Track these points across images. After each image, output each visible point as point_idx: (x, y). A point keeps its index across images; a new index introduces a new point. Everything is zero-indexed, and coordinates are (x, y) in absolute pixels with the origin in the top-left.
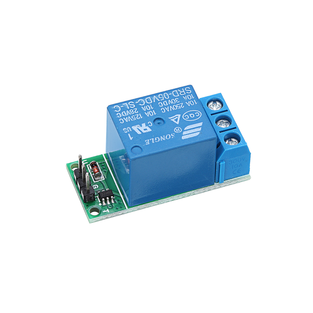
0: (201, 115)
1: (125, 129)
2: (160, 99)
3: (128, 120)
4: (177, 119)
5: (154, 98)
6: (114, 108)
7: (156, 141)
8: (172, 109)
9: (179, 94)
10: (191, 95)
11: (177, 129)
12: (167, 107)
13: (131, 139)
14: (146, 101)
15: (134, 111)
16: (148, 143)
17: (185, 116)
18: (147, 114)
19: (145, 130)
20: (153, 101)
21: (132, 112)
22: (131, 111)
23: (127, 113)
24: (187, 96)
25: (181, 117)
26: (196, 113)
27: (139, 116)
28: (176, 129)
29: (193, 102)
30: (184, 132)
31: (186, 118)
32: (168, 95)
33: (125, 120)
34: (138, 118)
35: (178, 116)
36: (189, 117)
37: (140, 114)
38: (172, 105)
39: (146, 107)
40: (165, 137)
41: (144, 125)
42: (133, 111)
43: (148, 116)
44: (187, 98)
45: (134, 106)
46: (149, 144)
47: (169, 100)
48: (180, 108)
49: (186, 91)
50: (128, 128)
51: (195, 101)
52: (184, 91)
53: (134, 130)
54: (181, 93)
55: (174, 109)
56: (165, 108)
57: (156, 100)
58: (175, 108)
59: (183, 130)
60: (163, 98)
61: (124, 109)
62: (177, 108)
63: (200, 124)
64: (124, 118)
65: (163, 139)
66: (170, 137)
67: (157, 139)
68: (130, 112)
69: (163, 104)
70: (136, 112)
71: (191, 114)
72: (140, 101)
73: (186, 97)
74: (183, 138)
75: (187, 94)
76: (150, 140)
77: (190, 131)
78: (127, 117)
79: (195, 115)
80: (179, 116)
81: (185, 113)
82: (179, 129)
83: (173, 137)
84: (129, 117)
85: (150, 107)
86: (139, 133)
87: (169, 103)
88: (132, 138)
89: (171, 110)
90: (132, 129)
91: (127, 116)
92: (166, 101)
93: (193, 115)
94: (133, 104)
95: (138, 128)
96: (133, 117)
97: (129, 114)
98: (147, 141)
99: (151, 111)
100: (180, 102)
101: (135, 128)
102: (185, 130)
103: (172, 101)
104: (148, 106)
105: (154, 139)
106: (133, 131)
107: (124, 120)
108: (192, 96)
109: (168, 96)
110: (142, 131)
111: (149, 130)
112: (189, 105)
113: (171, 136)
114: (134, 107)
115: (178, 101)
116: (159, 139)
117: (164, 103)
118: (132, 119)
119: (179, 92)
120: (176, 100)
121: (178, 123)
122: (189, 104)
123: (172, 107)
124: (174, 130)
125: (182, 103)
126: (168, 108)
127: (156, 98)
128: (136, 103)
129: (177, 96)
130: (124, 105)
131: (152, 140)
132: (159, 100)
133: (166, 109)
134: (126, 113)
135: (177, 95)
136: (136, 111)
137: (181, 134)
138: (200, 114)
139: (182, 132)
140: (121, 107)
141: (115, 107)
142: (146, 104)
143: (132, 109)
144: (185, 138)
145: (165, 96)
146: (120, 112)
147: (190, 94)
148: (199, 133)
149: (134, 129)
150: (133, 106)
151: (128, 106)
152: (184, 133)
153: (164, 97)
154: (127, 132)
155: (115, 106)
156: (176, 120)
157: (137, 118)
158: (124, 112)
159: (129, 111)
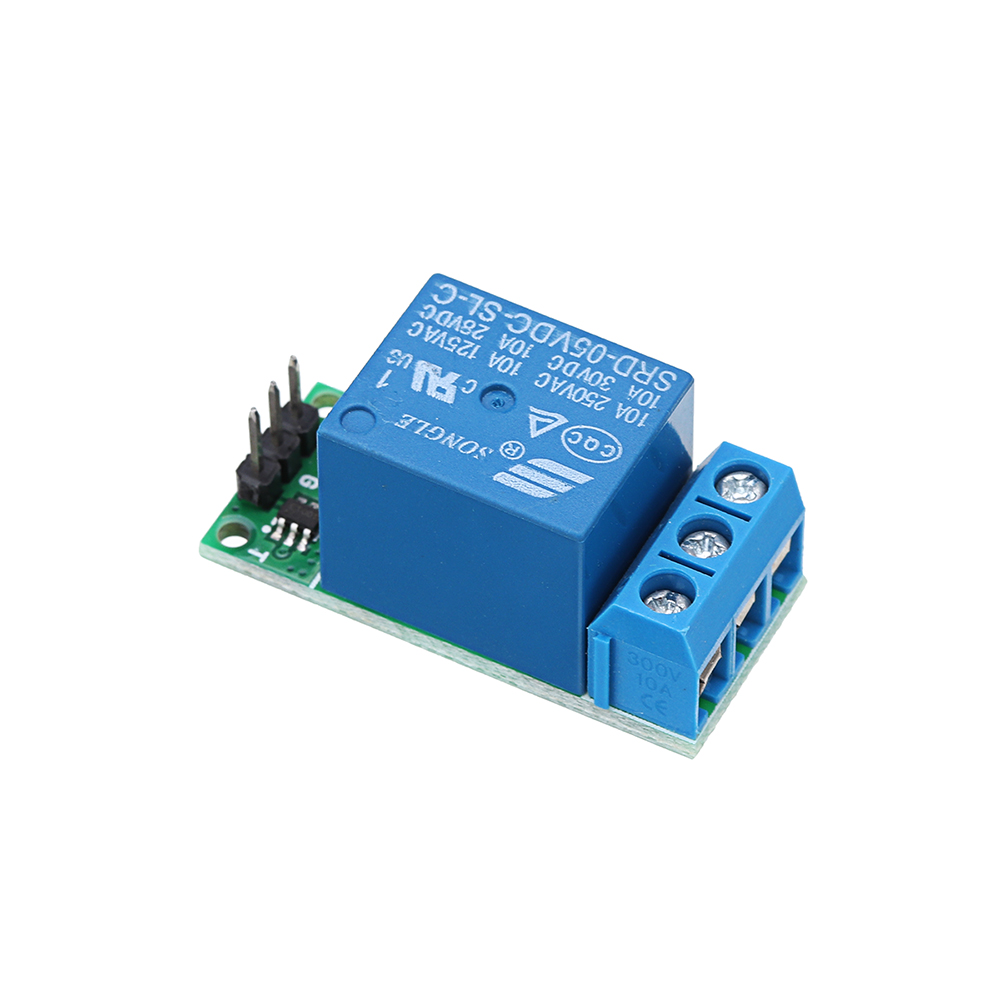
0: (614, 459)
1: (396, 354)
2: (571, 348)
3: (432, 339)
4: (546, 424)
5: (563, 337)
6: (442, 288)
7: (430, 435)
8: (568, 392)
9: (633, 372)
10: (654, 397)
11: (515, 446)
12: (562, 377)
13: (381, 384)
14: (535, 329)
15: (477, 328)
16: (404, 425)
17: (573, 433)
18: (495, 360)
19: (440, 390)
20: (551, 339)
21: (468, 327)
22: (469, 325)
23: (455, 321)
24: (642, 392)
25: (560, 429)
26: (606, 446)
27: (470, 350)
28: (510, 445)
29: (637, 416)
30: (518, 466)
31: (570, 440)
32: (603, 354)
33: (428, 333)
34: (462, 352)
35: (556, 420)
36: (583, 442)
37: (479, 346)
38: (580, 383)
39: (517, 342)
40: (461, 442)
41: (453, 377)
42: (473, 326)
43: (491, 366)
44: (638, 395)
45: (491, 320)
46: (403, 427)
47: (589, 369)
48: (589, 406)
49: (656, 378)
50: (408, 355)
51: (644, 418)
52: (650, 376)
53: (414, 372)
54: (640, 376)
55: (571, 396)
56: (552, 379)
57: (560, 345)
58: (579, 396)
59: (523, 462)
60: (582, 353)
61: (459, 308)
62: (582, 399)
63: (582, 478)
64: (430, 327)
65: (451, 441)
66: (473, 450)
67: (438, 431)
68: (462, 324)
69: (563, 365)
70: (478, 335)
71: (593, 440)
72: (520, 319)
73: (637, 393)
74: (499, 477)
75: (650, 387)
76: (420, 421)
77: (537, 473)
78: (438, 331)
79: (601, 448)
80: (562, 420)
81: (583, 427)
82: (520, 450)
83: (476, 457)
84: (444, 334)
85: (525, 349)
86: (417, 386)
87: (581, 375)
88: (387, 384)
89: (560, 394)
90: (412, 365)
91: (443, 329)
92: (578, 365)
93: (595, 447)
94: (495, 311)
95: (431, 372)
96: (454, 342)
97: (453, 328)
98: (409, 418)
99: (512, 360)
100: (607, 394)
101: (422, 367)
102: (529, 462)
103: (593, 375)
104: (523, 343)
105: (429, 427)
106: (411, 371)
107: (425, 330)
108: (654, 402)
109: (601, 357)
110: (429, 385)
111: (449, 398)
112: (618, 416)
113: (477, 452)
114: (488, 320)
115: (605, 387)
116: (441, 436)
117: (567, 365)
118: (446, 344)
119: (637, 368)
120: (603, 380)
121: (534, 434)
122: (621, 412)
123: (575, 388)
124: (505, 444)
125: (608, 400)
126: (561, 385)
127: (568, 340)
128: (507, 315)
129: (621, 374)
130: (470, 298)
131: (422, 424)
132: (565, 350)
133: (555, 383)
134: (452, 319)
135: (624, 372)
136: (479, 331)
137: (505, 465)
138: (614, 456)
139: (514, 463)
140: (461, 297)
141: (446, 289)
142: (525, 336)
143: (479, 321)
144: (503, 481)
145: (593, 351)
146: (440, 308)
147: (656, 392)
148: (550, 494)
149: (416, 370)
150: (487, 315)
151: (475, 308)
152: (518, 469)
153: (589, 351)
154: (393, 362)
155: (446, 285)
156: (540, 425)
157: (461, 349)
158: (451, 314)
159: (464, 319)
